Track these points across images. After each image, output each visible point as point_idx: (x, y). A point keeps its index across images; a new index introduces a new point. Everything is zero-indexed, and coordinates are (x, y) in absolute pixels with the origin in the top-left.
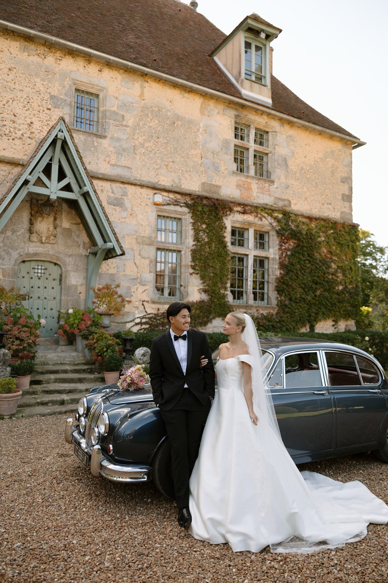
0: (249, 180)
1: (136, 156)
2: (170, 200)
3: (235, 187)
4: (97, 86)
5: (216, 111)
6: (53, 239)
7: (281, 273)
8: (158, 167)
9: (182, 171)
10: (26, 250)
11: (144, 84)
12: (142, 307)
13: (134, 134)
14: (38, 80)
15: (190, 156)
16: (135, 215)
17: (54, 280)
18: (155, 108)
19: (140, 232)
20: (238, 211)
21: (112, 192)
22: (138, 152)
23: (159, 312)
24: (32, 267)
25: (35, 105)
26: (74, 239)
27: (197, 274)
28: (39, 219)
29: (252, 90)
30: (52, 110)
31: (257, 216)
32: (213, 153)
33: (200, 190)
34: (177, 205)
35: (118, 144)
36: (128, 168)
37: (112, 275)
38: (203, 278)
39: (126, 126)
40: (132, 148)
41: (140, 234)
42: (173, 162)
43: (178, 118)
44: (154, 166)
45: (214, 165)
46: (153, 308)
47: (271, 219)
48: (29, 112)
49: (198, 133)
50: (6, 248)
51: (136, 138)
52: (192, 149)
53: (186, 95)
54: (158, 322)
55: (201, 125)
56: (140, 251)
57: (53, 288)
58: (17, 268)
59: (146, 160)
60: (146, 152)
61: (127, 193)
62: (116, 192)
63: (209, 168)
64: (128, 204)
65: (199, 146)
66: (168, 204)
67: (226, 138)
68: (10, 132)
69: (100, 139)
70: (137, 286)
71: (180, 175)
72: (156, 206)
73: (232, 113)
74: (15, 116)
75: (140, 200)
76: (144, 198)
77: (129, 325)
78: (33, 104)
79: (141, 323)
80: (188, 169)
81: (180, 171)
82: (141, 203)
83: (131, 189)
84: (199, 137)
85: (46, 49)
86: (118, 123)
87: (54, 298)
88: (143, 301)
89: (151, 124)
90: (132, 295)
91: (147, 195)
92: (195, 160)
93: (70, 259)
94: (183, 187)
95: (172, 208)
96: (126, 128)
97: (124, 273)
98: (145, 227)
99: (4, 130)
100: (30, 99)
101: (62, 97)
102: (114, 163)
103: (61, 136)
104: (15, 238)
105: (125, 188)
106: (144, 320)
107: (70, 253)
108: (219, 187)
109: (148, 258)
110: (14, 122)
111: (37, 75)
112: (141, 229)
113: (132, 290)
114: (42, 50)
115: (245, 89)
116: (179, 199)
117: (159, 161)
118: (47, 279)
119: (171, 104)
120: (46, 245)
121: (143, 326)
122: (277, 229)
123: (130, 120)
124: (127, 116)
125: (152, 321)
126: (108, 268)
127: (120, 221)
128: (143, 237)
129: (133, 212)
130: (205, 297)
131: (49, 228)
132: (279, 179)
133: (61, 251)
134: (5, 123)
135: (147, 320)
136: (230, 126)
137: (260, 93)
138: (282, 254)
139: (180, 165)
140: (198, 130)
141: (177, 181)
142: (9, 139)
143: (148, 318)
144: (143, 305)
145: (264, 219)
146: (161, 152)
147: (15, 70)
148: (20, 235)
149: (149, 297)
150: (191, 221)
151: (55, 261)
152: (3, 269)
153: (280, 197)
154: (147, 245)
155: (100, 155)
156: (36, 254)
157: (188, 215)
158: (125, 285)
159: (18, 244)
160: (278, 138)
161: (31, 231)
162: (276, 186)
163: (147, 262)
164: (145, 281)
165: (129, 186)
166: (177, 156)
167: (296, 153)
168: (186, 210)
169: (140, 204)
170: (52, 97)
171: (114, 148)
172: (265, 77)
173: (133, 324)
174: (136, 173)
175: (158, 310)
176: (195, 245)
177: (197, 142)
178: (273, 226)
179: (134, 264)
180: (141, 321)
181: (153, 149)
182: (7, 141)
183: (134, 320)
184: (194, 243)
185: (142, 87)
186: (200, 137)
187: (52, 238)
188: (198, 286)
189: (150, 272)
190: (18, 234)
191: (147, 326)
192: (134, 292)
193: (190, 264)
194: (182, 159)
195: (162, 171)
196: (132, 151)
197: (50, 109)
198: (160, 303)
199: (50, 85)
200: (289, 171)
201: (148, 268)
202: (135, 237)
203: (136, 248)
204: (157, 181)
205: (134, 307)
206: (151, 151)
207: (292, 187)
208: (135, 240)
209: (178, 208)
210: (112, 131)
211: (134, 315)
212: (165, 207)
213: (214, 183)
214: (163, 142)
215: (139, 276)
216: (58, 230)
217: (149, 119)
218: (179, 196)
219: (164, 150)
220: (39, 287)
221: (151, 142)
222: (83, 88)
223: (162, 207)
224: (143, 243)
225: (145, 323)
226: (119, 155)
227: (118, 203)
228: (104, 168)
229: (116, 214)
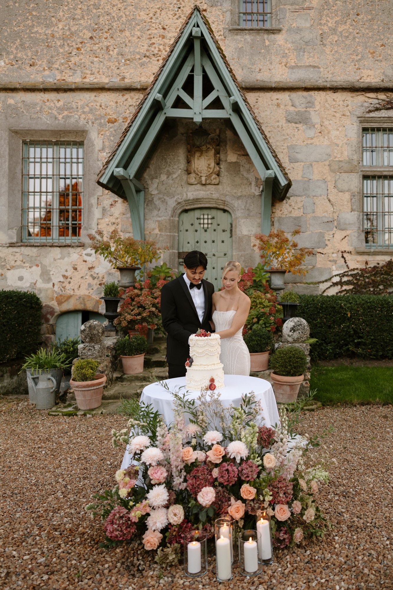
1: (324, 48)
2: (379, 104)
6: (215, 178)
8: (359, 57)
10: (185, 195)
12: (343, 260)
13: (321, 17)
16: (326, 132)
17: (224, 231)
19: (335, 154)
21: (293, 106)
22: (327, 42)
23: (368, 266)
24: (196, 216)
25: (187, 9)
26: (243, 175)
28: (197, 154)
30: (208, 10)
35: (298, 37)
36: (314, 67)
37: (297, 219)
39: (309, 8)
40: (319, 38)
41: (336, 157)
42: (382, 45)
44: (353, 57)
46: (358, 262)
48: (180, 20)
50: (161, 196)
51: (323, 22)
54: (367, 280)
56: (335, 181)
57: (223, 242)
58: (177, 219)
59: (341, 51)
60: (340, 39)
61: (313, 104)
62: (297, 104)
64: (315, 119)
66: (377, 109)
68: (159, 51)
69: (273, 35)
70: (333, 232)
74: (164, 29)
75: (333, 110)
76: (339, 105)
77: (323, 286)
78: (184, 9)
79: (341, 283)
82: (335, 114)
83: (319, 97)
86: (297, 7)
87: (225, 255)
88: (342, 252)
90: (326, 245)
91: (344, 101)
93: (240, 202)
95: (384, 114)
96: (308, 11)
97: (313, 215)
98: (341, 147)
99: (153, 49)
100: (181, 4)
102: (293, 64)
103: (197, 32)
104: (171, 182)
105: (311, 96)
106: (345, 279)
107: (239, 194)
109: (348, 191)
110: (163, 37)
112: (336, 151)
113: (327, 237)
117: (360, 49)
118: (215, 230)
120: (208, 187)
121: (345, 287)
125: (356, 279)
126: (290, 209)
127: (305, 143)
128: (340, 161)
129: (323, 128)
131: (209, 165)
133: (227, 193)
134: (153, 41)
135: (350, 278)
142: (158, 60)
143: (351, 275)
144: (343, 257)
146: (364, 34)
148: (176, 178)
149: (352, 246)
151: (221, 207)
152: (159, 221)
154: (345, 172)
155: (273, 57)
156: (197, 200)
158: (316, 231)
159: (174, 189)
161: (188, 171)
163: (347, 196)
164: (345, 224)
165: (316, 92)
166: (389, 36)
169: (334, 116)
171: (293, 43)
173: (329, 284)
174: (326, 72)
175: (367, 263)
179: (327, 201)
180: (341, 279)
181: (350, 33)
182: (156, 62)
183: (330, 279)
187: (214, 176)
189: (352, 210)
190: (174, 176)
191: (351, 287)
192: (329, 240)
195: (366, 63)
196: (319, 42)
198: (368, 254)
201: (349, 204)
202: (327, 163)
203: (329, 178)
204: (358, 78)
206: (347, 37)
208: (327, 168)
210: (289, 19)
211: (330, 272)
212: (372, 115)
214: (365, 19)
215: (336, 218)
216: (222, 167)
219: (367, 31)
220: (206, 242)
221: (347, 24)
224: (341, 170)
225: (348, 283)
226: (300, 51)
227: (301, 118)
228: (280, 74)
229: (299, 135)
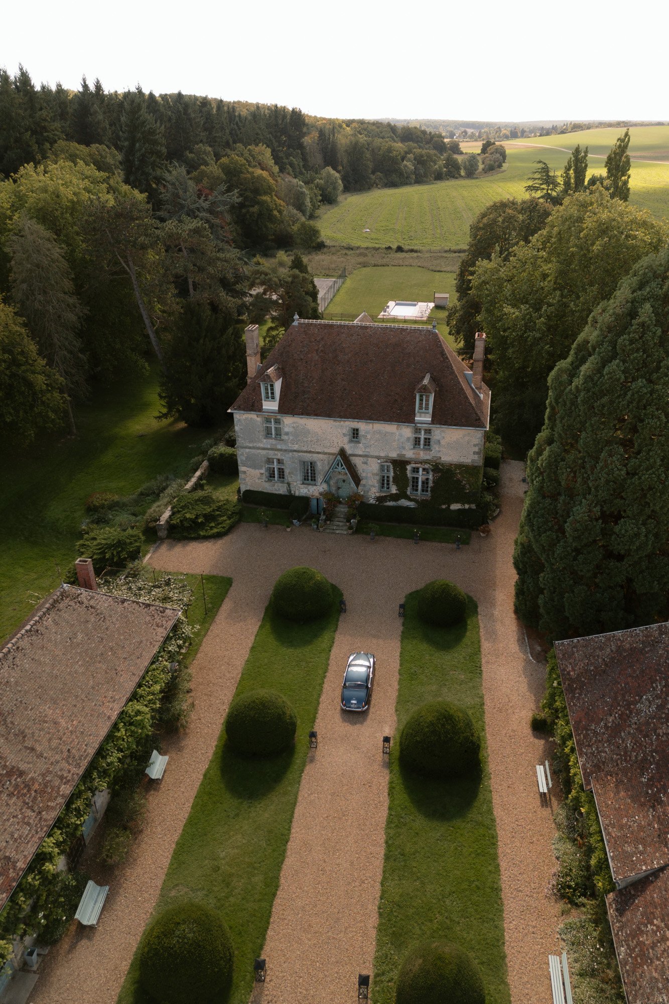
0: (419, 452)
1: (371, 448)
2: (384, 462)
3: (412, 454)
4: (358, 427)
5: (404, 427)
7: (435, 485)
12: (374, 495)
13: (370, 440)
14: (339, 429)
15: (392, 445)
20: (413, 463)
22: (372, 446)
24: (342, 480)
27: (395, 484)
29: (420, 417)
31: (422, 464)
32: (402, 442)
33: (398, 457)
35: (365, 445)
36: (369, 452)
37: (364, 485)
38: (397, 485)
42: (385, 449)
43: (387, 433)
44: (378, 450)
45: (402, 447)
46: (378, 496)
47: (429, 465)
48: (339, 443)
51: (371, 442)
52: (393, 442)
55: (397, 434)
57: (348, 486)
59: (375, 449)
60: (375, 446)
61: (368, 460)
62: (365, 460)
63: (400, 449)
64: (369, 463)
67: (408, 437)
69: (359, 444)
70: (373, 488)
71: (388, 453)
72: (379, 464)
73: (411, 427)
74: (333, 440)
75: (373, 462)
77: (369, 500)
78: (338, 437)
79: (374, 500)
80: (391, 450)
81: (388, 451)
83: (370, 459)
86: (365, 438)
87: (348, 489)
88: (375, 492)
89: (376, 437)
90: (370, 491)
91: (375, 460)
92: (394, 446)
94: (389, 456)
96: (368, 439)
97: (368, 484)
98: (375, 470)
100: (337, 435)
102: (364, 451)
108: (405, 455)
109: (376, 480)
110: (333, 443)
112: (373, 471)
113: (370, 489)
114: (340, 419)
115: (416, 418)
117: (380, 449)
118: (346, 483)
119: (384, 429)
122: (432, 468)
123: (369, 437)
124: (368, 435)
126: (362, 482)
127: (366, 468)
128: (374, 473)
129: (370, 465)
132: (435, 449)
134: (331, 443)
135: (376, 499)
136: (410, 432)
137: (425, 417)
138: (435, 477)
139: (388, 449)
140: (395, 436)
142: (332, 448)
145: (426, 465)
147: (332, 428)
149: (377, 491)
150: (392, 468)
153: (435, 456)
155: (359, 449)
158: (368, 488)
160: (435, 432)
162: (433, 452)
164: (376, 486)
166: (387, 446)
168: (391, 464)
170: (345, 432)
174: (371, 453)
175: (380, 497)
177: (395, 440)
178: (430, 468)
179: (371, 481)
180: (374, 498)
184: (394, 474)
186: (396, 438)
188: (395, 489)
191: (376, 501)
193: (392, 481)
194: (389, 447)
195: (381, 452)
196: (370, 446)
197: (343, 437)
198: (380, 495)
199: (342, 429)
200: (440, 445)
201: (376, 482)
202: (371, 473)
203: (372, 476)
204: (379, 455)
205: (371, 495)
206: (377, 446)
207: (442, 452)
209: (387, 463)
210: (363, 441)
211: (371, 498)
212: (383, 464)
213: (402, 454)
214: (381, 442)
215: (373, 485)
217: (376, 435)
218: (387, 460)
219: (382, 444)
221: (377, 442)
222: (353, 428)
223: (381, 464)
224: (374, 475)
226: (365, 448)
227: (365, 463)
228: (361, 453)
229: (365, 466)
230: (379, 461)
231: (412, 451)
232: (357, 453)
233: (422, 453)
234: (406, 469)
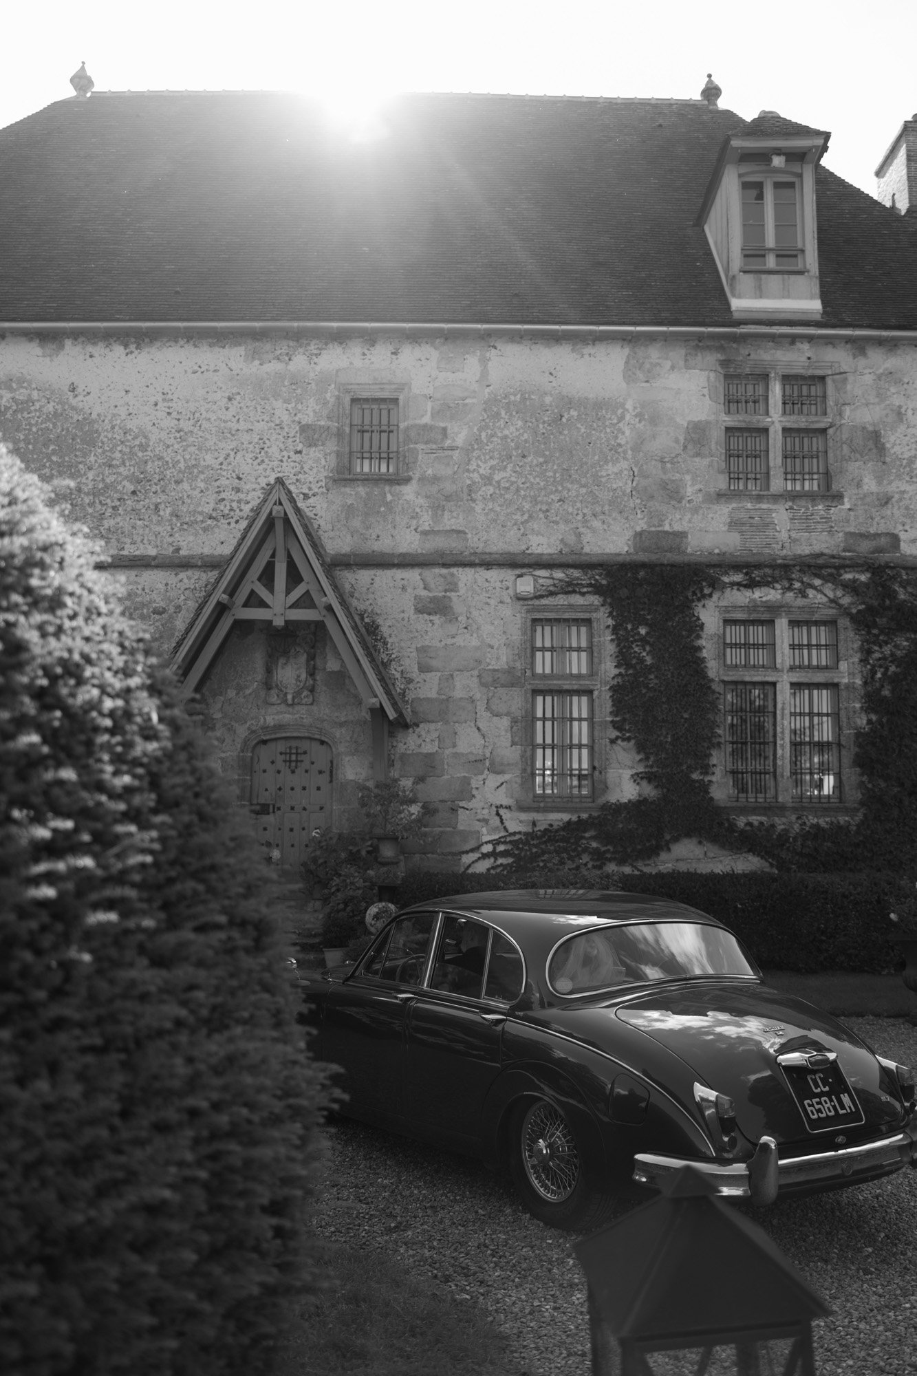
0: (764, 506)
1: (474, 505)
2: (554, 585)
3: (726, 528)
4: (390, 383)
5: (668, 364)
6: (307, 696)
7: (869, 722)
8: (526, 517)
9: (584, 515)
10: (262, 720)
11: (488, 354)
12: (497, 819)
13: (469, 461)
14: (278, 404)
15: (603, 480)
16: (475, 627)
17: (320, 772)
18: (515, 395)
19: (488, 660)
20: (733, 584)
21: (425, 588)
22: (478, 496)
23: (536, 829)
24: (279, 750)
25: (273, 450)
26: (349, 691)
27: (629, 739)
28: (282, 661)
29: (760, 293)
30: (304, 452)
31: (790, 589)
32: (662, 461)
33: (632, 550)
34: (574, 592)
35: (434, 489)
36: (458, 532)
37: (429, 756)
38: (641, 748)
39: (452, 449)
40: (466, 490)
41: (489, 664)
42: (560, 500)
43: (568, 402)
44: (515, 517)
45: (665, 488)
46: (520, 822)
47: (834, 590)
48: (264, 466)
49: (621, 425)
50: (227, 721)
51: (471, 468)
52: (606, 462)
53: (588, 350)
54: (534, 850)
55: (629, 405)
56: (488, 700)
57: (319, 789)
58: (250, 754)
59: (498, 509)
60: (497, 492)
61: (456, 584)
62: (432, 586)
63: (652, 497)
64: (458, 607)
65: (625, 452)
66: (552, 594)
67: (696, 420)
68: (232, 510)
69: (397, 487)
70: (484, 776)
71: (580, 525)
72: (521, 602)
73: (712, 358)
74: (239, 478)
75: (485, 594)
76: (495, 588)
77: (467, 859)
78: (269, 450)
79: (493, 854)
80: (598, 509)
81: (580, 517)
82: (488, 600)
83: (465, 576)
84: (623, 433)
85: (291, 344)
86: (434, 446)
87: (321, 808)
88: (497, 807)
89: (506, 432)
90: (474, 796)
91: (502, 581)
92: (615, 486)
93: (343, 730)
94: (587, 550)
95: (561, 600)
96: (450, 453)
97: (454, 750)
98: (498, 649)
99: (222, 508)
100: (264, 443)
101: (322, 423)
102: (428, 528)
103: (278, 512)
104: (242, 700)
105: (452, 575)
106: (501, 848)
107: (343, 719)
108: (683, 535)
109: (507, 714)
110: (238, 490)
111: (276, 396)
112: (489, 655)
113: (474, 784)
114: (283, 347)
115: (740, 297)
116: (578, 579)
117: (527, 506)
118: (307, 771)
119: (552, 378)
120: (297, 708)
121: (500, 861)
122: (854, 611)
123: (460, 435)
124: (452, 427)
125: (518, 848)
126: (419, 741)
127: (443, 643)
128: (495, 670)
129: (470, 621)
130: (649, 791)
131: (299, 676)
132: (859, 485)
133: (325, 717)
134: (223, 495)
135: (509, 847)
136: (706, 391)
137: (786, 295)
138: (873, 672)
139: (579, 505)
140: (621, 418)
141: (571, 539)
142: (229, 524)
143: (510, 842)
144: (498, 814)
145: (811, 593)
146: (532, 484)
147: (238, 397)
148: (250, 694)
149: (512, 797)
150: (610, 622)
151: (317, 737)
152: (222, 759)
153: (863, 530)
154: (503, 686)
155: (398, 518)
156: (279, 727)
157: (602, 609)
158: (458, 775)
159: (246, 711)
160: (849, 387)
161: (268, 685)
162: (847, 506)
163: (505, 722)
164: (502, 764)
165: (460, 569)
166: (570, 486)
167: (910, 412)
168: (595, 600)
169: (487, 604)
170: (304, 429)
171: (427, 497)
172: (803, 251)
173: (477, 855)
174: (476, 539)
175: (534, 824)
176: (620, 674)
177: (619, 445)
178: (841, 606)
179: (475, 729)
180: (495, 848)
181: (513, 483)
182: (226, 526)
183: (477, 848)
184: (617, 671)
185: (484, 361)
186: (628, 432)
187: (305, 693)
188: (632, 768)
189: (513, 744)
190: (248, 692)
191: (510, 860)
192: (477, 788)
193: (609, 719)
194: (584, 490)
195: (536, 526)
196: (465, 497)
197: (300, 452)
198: (537, 810)
199: (300, 407)
200: (888, 460)
201: (509, 735)
202: (476, 673)
203: (478, 696)
204: (523, 547)
205: (479, 820)
206: (508, 488)
207: (900, 500)
208: (476, 680)
209: (577, 600)
210: (426, 465)
211: (478, 838)
212: (544, 601)
213: (667, 528)
214: (535, 462)
215: (488, 755)
216: (318, 678)
217: (502, 423)
218: (576, 573)
219: (538, 480)
220: (292, 789)
221: (508, 470)
222: (365, 395)
223: (536, 602)
224: (496, 683)
225: (505, 854)
226: (437, 509)
227: (437, 607)
228: (408, 542)
229: (433, 632)
230: (526, 585)
231: (724, 511)
232: (384, 545)
233: (781, 515)
234: (696, 627)
